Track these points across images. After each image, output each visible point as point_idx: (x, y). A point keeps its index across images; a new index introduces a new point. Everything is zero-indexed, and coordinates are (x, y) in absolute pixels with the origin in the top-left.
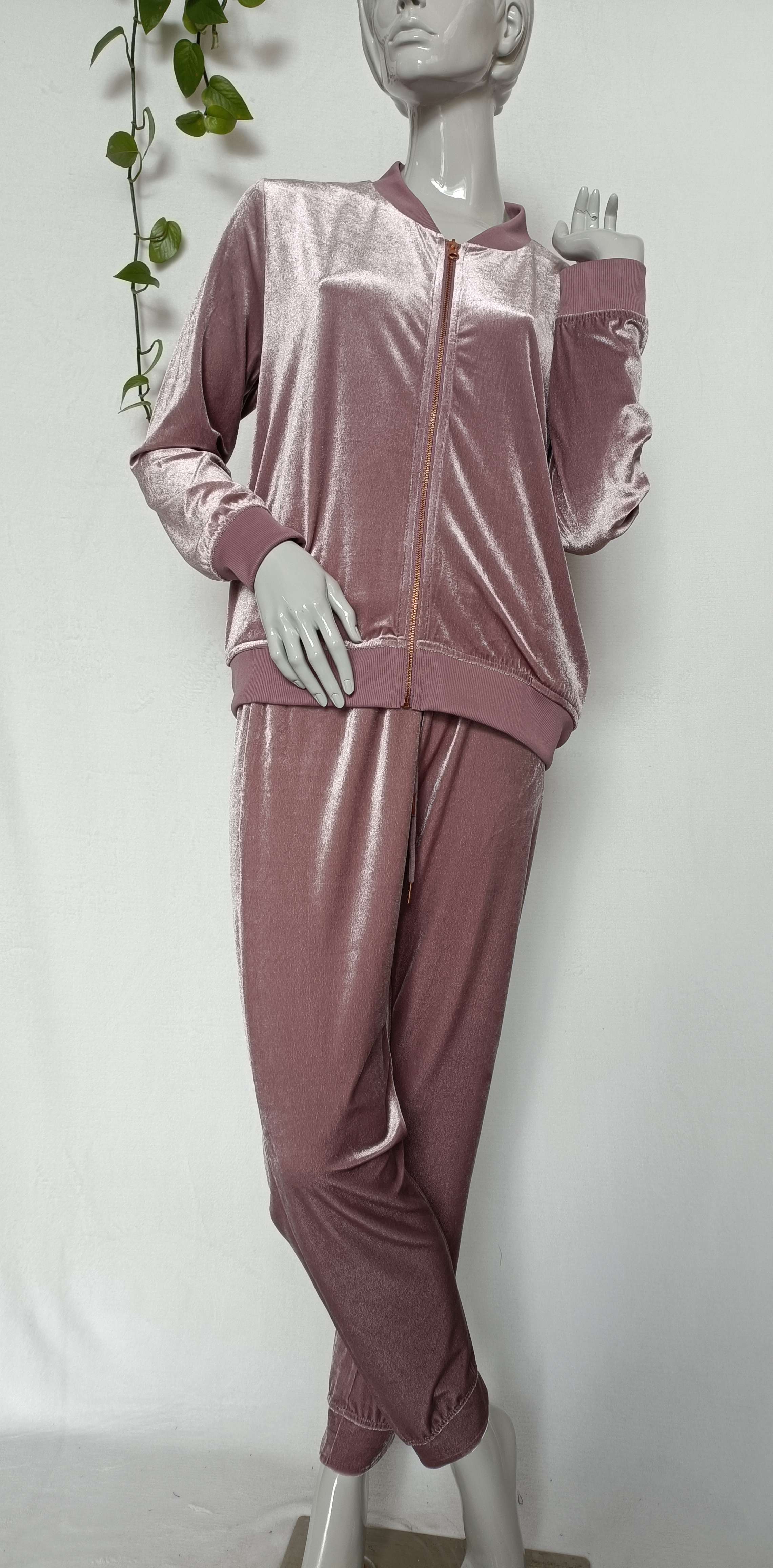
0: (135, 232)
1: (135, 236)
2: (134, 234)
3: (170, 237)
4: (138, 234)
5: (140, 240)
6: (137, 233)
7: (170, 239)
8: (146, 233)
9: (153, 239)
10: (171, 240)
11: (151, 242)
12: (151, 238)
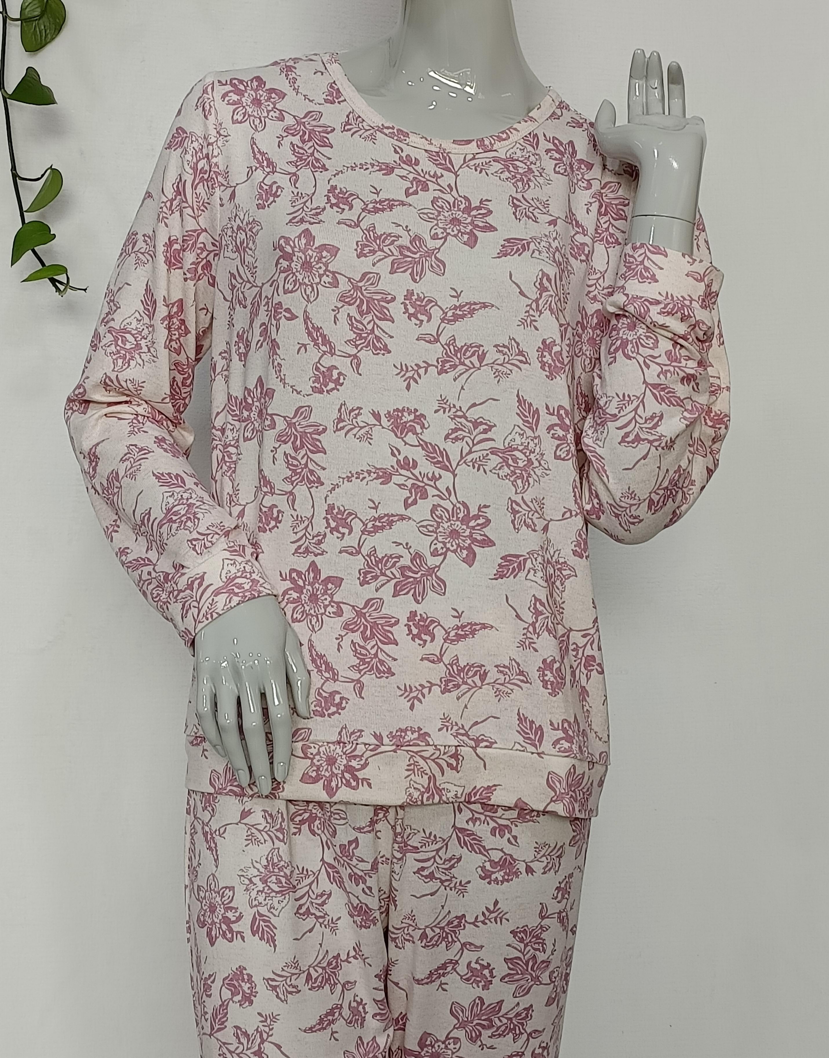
3: (50, 15)
5: (8, 20)
6: (4, 12)
7: (48, 18)
8: (15, 11)
10: (51, 19)
11: (22, 23)
12: (23, 18)
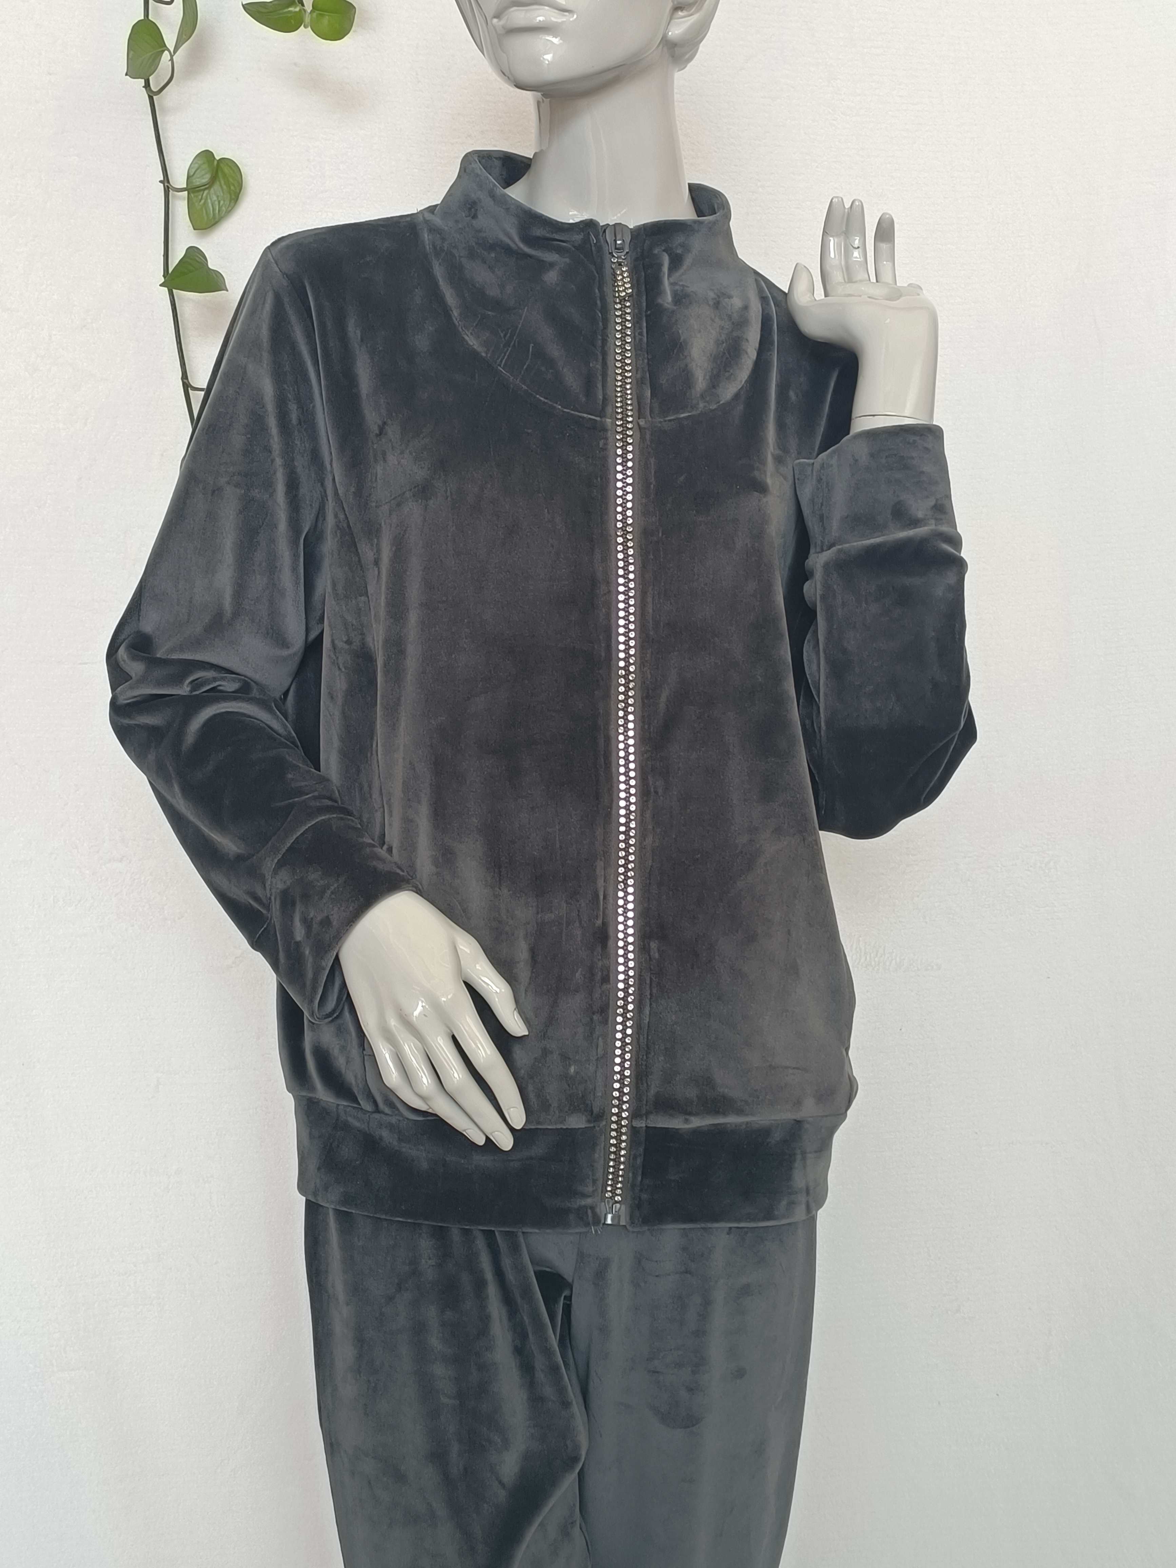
0: (162, 179)
1: (162, 185)
2: (161, 182)
3: (223, 182)
4: (168, 182)
5: (171, 191)
6: (166, 180)
7: (221, 185)
8: (179, 179)
9: (192, 189)
10: (225, 187)
11: (189, 194)
12: (189, 187)
